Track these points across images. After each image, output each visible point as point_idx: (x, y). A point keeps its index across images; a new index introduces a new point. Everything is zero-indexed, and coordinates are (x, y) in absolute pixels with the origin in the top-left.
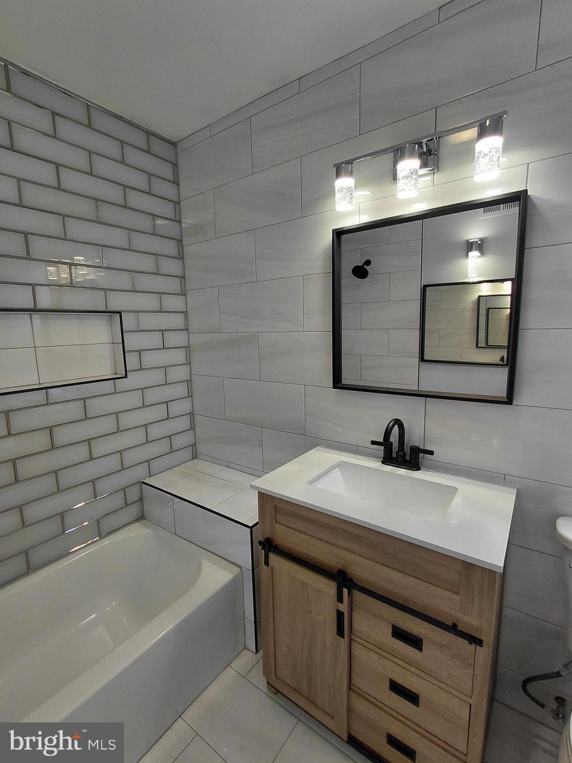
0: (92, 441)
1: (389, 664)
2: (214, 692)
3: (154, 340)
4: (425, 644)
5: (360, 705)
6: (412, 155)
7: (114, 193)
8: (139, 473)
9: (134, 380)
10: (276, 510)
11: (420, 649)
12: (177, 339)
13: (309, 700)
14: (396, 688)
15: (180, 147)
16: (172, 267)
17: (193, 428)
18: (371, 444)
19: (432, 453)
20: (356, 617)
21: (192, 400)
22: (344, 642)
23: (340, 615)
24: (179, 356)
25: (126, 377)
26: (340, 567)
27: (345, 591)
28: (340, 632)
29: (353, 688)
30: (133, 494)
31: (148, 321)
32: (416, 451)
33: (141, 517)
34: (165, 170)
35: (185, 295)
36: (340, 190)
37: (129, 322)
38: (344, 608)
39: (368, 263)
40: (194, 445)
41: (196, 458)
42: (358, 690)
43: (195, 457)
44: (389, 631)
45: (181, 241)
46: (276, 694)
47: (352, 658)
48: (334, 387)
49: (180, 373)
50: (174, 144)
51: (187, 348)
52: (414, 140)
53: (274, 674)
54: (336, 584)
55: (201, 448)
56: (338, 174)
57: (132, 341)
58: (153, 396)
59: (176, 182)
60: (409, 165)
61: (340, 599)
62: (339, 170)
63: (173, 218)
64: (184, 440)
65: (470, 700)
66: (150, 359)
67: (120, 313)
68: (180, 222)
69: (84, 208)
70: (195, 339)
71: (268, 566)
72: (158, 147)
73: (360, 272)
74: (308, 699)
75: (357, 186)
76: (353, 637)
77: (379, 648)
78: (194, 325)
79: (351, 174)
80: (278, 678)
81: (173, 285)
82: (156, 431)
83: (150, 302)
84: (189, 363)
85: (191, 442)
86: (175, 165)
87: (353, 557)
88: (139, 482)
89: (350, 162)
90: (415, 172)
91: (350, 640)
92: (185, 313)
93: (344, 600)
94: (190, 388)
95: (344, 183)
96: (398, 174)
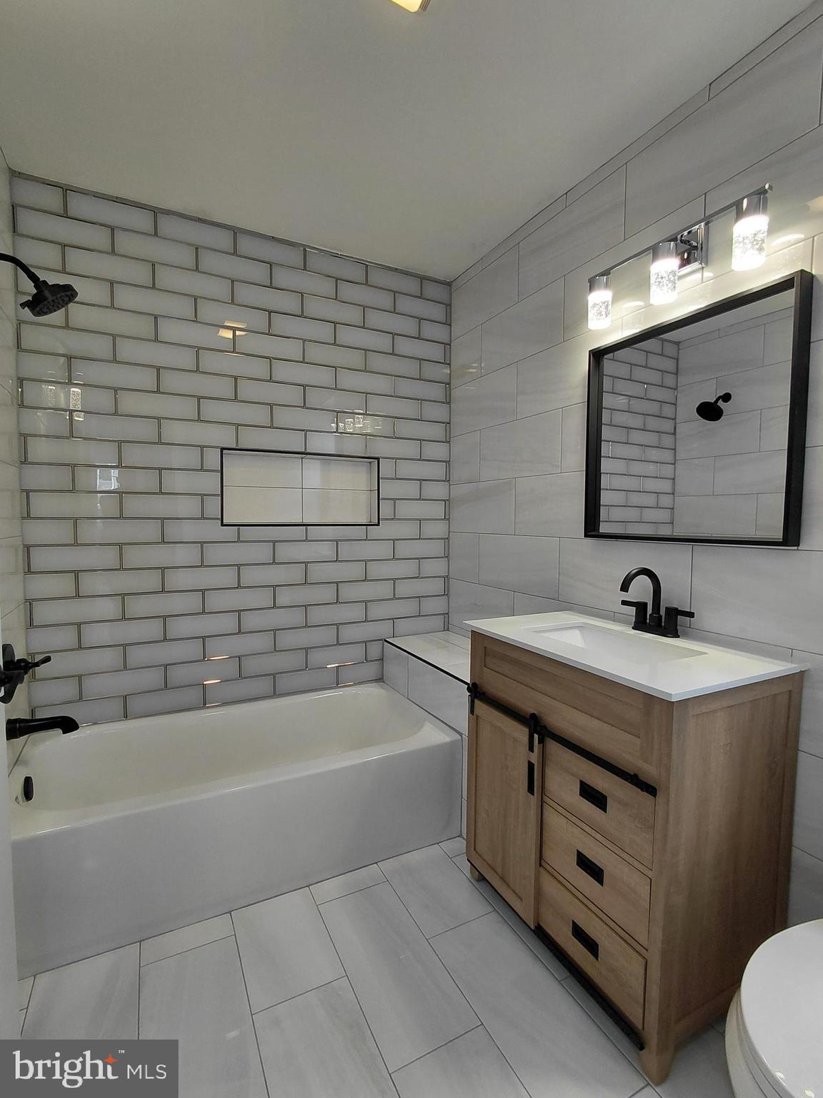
0: (340, 585)
1: (577, 831)
2: (415, 857)
3: (411, 489)
4: (610, 803)
5: (550, 887)
6: (668, 253)
7: (383, 342)
8: (383, 630)
9: (385, 530)
10: (486, 652)
11: (604, 808)
12: (439, 491)
13: (503, 879)
14: (584, 863)
16: (439, 412)
17: (446, 593)
18: (622, 604)
19: (691, 615)
20: (548, 772)
21: (449, 561)
22: (534, 800)
23: (531, 766)
24: (438, 509)
25: (378, 525)
26: (532, 711)
27: (536, 736)
28: (531, 789)
29: (543, 863)
30: (374, 651)
31: (407, 469)
32: (674, 613)
33: (380, 679)
34: (437, 312)
35: (448, 442)
36: (595, 305)
37: (386, 468)
38: (534, 758)
39: (727, 397)
40: (446, 615)
41: (448, 630)
42: (549, 868)
43: (446, 628)
44: (577, 788)
45: (449, 384)
46: (478, 880)
48: (586, 536)
49: (438, 529)
50: (449, 284)
51: (447, 502)
52: (668, 238)
53: (473, 848)
54: (528, 730)
55: (454, 619)
56: (591, 288)
57: (388, 489)
58: (404, 549)
59: (449, 324)
60: (667, 265)
61: (531, 749)
62: (592, 284)
63: (443, 360)
64: (438, 605)
65: (650, 874)
66: (405, 509)
67: (378, 459)
68: (449, 364)
69: (355, 359)
70: (458, 491)
71: (473, 714)
72: (432, 290)
73: (710, 411)
74: (501, 878)
75: (615, 299)
76: (546, 799)
77: (569, 812)
78: (455, 476)
79: (607, 286)
80: (477, 852)
81: (437, 431)
82: (404, 589)
83: (411, 449)
84: (447, 518)
85: (442, 609)
86: (449, 305)
87: (547, 700)
88: (381, 640)
89: (606, 273)
90: (673, 273)
91: (542, 802)
92: (448, 462)
93: (536, 749)
94: (447, 547)
95: (598, 297)
96: (653, 279)
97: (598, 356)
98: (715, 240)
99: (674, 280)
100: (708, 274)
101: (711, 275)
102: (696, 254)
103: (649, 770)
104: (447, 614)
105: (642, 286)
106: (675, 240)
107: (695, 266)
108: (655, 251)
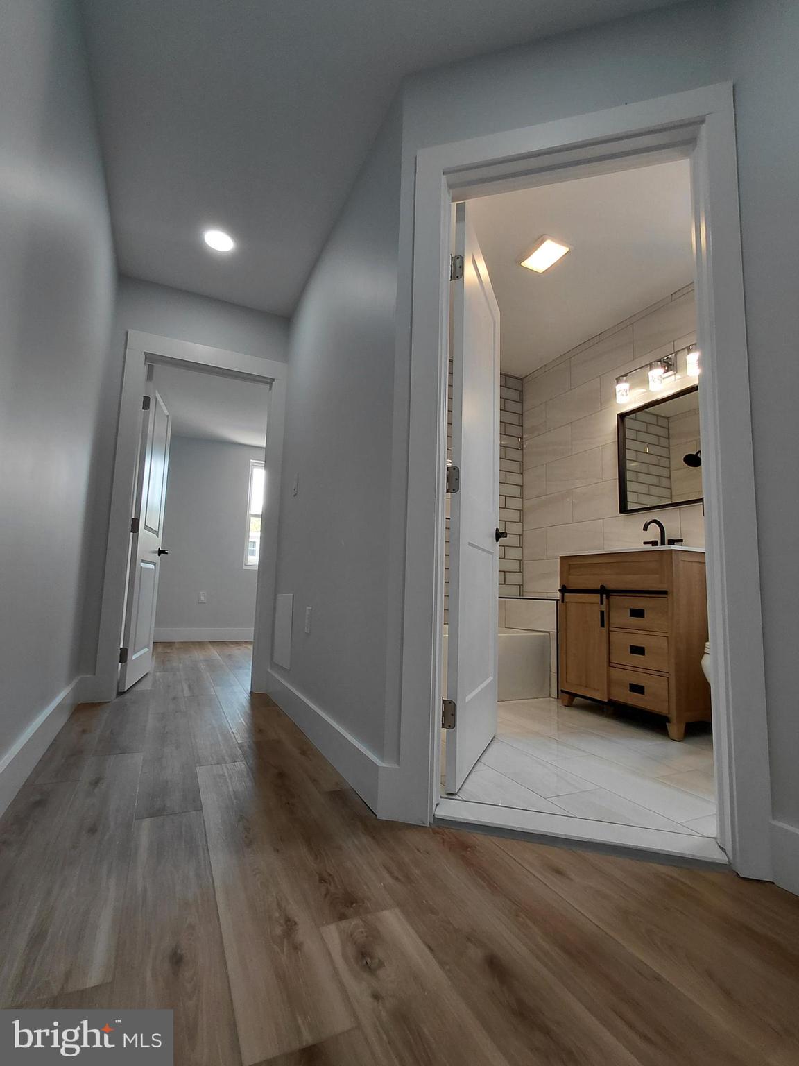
1: (629, 636)
4: (646, 612)
6: (657, 367)
10: (570, 567)
11: (643, 616)
14: (634, 649)
15: (524, 380)
17: (521, 571)
19: (682, 541)
20: (612, 614)
21: (522, 550)
22: (605, 630)
23: (602, 613)
26: (600, 585)
27: (605, 596)
28: (602, 625)
29: (611, 665)
34: (514, 395)
35: (522, 474)
36: (620, 391)
38: (604, 608)
42: (614, 665)
44: (628, 614)
45: (522, 438)
47: (611, 643)
48: (621, 512)
50: (521, 379)
51: (521, 511)
52: (657, 360)
54: (600, 596)
55: (527, 587)
56: (618, 383)
59: (521, 402)
60: (657, 373)
61: (602, 603)
62: (618, 380)
63: (517, 424)
68: (522, 426)
71: (563, 602)
73: (692, 461)
75: (631, 388)
76: (611, 629)
77: (625, 628)
78: (526, 495)
79: (626, 381)
84: (521, 522)
86: (521, 392)
89: (625, 375)
90: (661, 376)
91: (609, 631)
92: (522, 486)
93: (604, 603)
94: (521, 541)
95: (622, 387)
96: (650, 378)
97: (622, 417)
98: (679, 362)
99: (662, 379)
100: (678, 376)
101: (680, 377)
102: (672, 367)
103: (663, 587)
104: (522, 585)
105: (645, 382)
106: (660, 361)
107: (671, 373)
108: (651, 366)
